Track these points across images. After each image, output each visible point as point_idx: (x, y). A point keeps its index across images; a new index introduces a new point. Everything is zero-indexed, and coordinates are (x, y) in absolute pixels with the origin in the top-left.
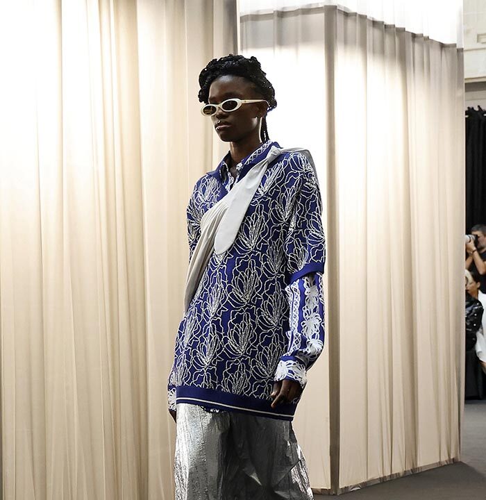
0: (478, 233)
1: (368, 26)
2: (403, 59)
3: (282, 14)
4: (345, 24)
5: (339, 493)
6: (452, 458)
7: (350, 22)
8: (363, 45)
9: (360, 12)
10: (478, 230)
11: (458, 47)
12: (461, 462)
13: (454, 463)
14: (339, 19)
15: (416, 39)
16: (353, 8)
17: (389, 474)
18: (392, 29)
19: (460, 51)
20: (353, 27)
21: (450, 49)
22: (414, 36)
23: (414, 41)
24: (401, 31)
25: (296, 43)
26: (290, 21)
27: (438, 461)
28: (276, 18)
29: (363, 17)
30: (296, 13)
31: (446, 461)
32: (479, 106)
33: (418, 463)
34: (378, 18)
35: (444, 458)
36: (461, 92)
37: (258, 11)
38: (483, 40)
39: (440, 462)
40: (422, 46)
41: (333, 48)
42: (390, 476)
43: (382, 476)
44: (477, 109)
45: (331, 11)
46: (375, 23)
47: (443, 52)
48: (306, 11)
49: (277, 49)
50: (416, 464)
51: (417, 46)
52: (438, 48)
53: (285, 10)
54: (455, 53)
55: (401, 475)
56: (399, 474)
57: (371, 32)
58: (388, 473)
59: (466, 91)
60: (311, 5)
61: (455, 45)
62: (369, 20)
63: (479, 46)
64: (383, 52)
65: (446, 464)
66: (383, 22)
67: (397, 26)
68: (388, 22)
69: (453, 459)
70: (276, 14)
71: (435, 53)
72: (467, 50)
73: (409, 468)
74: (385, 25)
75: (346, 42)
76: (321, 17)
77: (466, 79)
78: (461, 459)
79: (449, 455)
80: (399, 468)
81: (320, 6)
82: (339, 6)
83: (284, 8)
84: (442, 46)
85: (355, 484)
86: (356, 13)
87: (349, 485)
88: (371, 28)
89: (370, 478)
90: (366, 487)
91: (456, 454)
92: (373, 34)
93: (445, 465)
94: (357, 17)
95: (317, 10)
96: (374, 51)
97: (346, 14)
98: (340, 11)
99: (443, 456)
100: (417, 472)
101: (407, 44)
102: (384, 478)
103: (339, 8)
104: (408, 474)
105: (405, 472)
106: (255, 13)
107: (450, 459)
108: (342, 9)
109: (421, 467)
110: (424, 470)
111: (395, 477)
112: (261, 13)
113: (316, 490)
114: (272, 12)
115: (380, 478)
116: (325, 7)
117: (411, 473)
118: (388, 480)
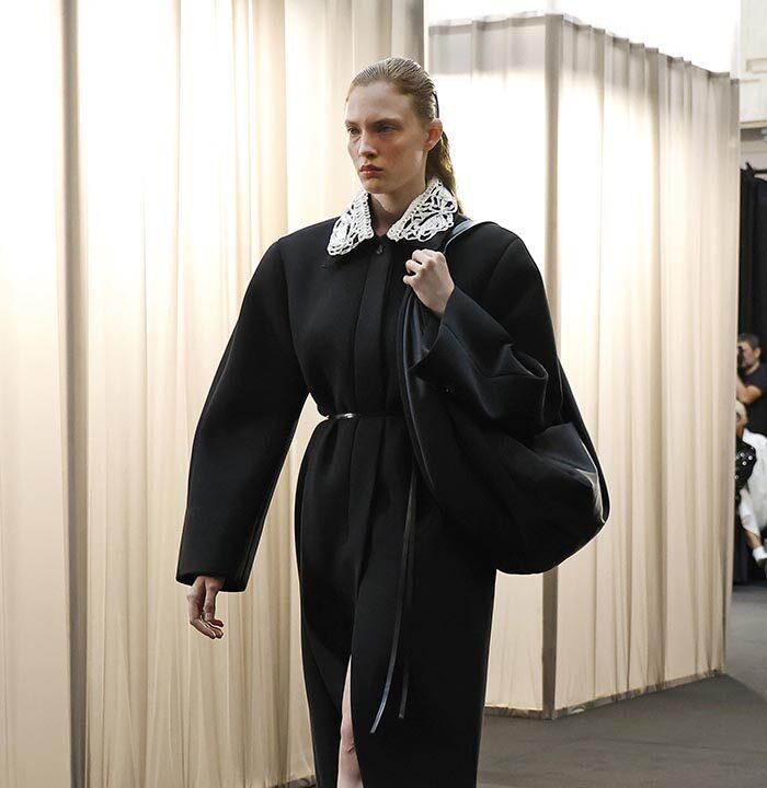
0: (745, 345)
1: (606, 45)
2: (654, 93)
3: (483, 26)
4: (575, 41)
5: (555, 716)
6: (713, 668)
7: (581, 39)
8: (599, 71)
9: (596, 25)
11: (732, 77)
12: (726, 676)
13: (716, 677)
14: (567, 34)
15: (673, 65)
16: (584, 20)
17: (625, 690)
18: (641, 50)
19: (735, 83)
20: (585, 45)
21: (721, 80)
22: (670, 60)
23: (670, 67)
24: (653, 53)
25: (503, 68)
26: (495, 36)
27: (693, 672)
28: (475, 31)
29: (599, 33)
30: (504, 24)
31: (705, 674)
33: (666, 675)
34: (621, 34)
35: (702, 669)
36: (735, 142)
37: (449, 21)
38: (755, 68)
39: (696, 675)
40: (681, 73)
41: (557, 75)
42: (628, 693)
43: (615, 693)
45: (555, 22)
46: (615, 40)
47: (711, 84)
48: (519, 22)
49: (476, 75)
50: (663, 677)
51: (675, 76)
52: (705, 77)
53: (488, 20)
54: (726, 86)
55: (642, 692)
56: (639, 690)
57: (611, 54)
58: (623, 690)
60: (526, 13)
61: (727, 75)
62: (609, 37)
63: (749, 76)
64: (626, 82)
65: (704, 676)
66: (628, 40)
67: (648, 45)
68: (635, 40)
69: (715, 671)
70: (475, 26)
71: (700, 85)
72: (746, 82)
73: (653, 682)
74: (631, 45)
75: (575, 68)
76: (539, 32)
77: (743, 123)
78: (724, 672)
79: (709, 666)
80: (639, 683)
81: (539, 15)
82: (567, 15)
83: (487, 17)
84: (710, 75)
85: (577, 704)
86: (590, 26)
87: (569, 706)
88: (611, 48)
89: (598, 695)
90: (592, 708)
91: (720, 663)
92: (613, 56)
93: (704, 680)
94: (592, 32)
95: (535, 20)
96: (614, 82)
97: (577, 28)
98: (568, 22)
99: (700, 666)
100: (664, 688)
101: (660, 71)
102: (618, 696)
103: (565, 18)
104: (650, 691)
105: (647, 688)
106: (444, 24)
107: (710, 671)
108: (572, 21)
109: (670, 682)
110: (673, 685)
111: (633, 696)
112: (454, 24)
113: (522, 711)
114: (470, 23)
115: (612, 697)
116: (547, 15)
117: (655, 689)
118: (623, 698)
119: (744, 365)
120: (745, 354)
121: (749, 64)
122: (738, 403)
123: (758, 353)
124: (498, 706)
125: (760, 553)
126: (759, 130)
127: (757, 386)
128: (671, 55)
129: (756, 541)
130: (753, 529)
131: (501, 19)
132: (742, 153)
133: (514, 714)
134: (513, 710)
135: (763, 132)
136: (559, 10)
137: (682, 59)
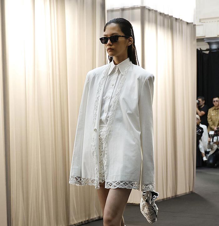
0: (200, 100)
1: (158, 15)
2: (172, 28)
3: (123, 10)
4: (149, 14)
7: (151, 13)
8: (156, 22)
9: (155, 9)
10: (200, 98)
13: (192, 193)
14: (147, 12)
15: (177, 20)
16: (152, 8)
18: (167, 16)
19: (195, 25)
20: (152, 15)
21: (191, 25)
22: (176, 19)
23: (176, 21)
24: (171, 17)
26: (126, 12)
27: (185, 192)
28: (121, 11)
29: (156, 11)
30: (129, 9)
31: (189, 192)
32: (200, 49)
34: (162, 12)
35: (188, 191)
36: (195, 42)
38: (202, 21)
39: (186, 193)
40: (179, 23)
41: (144, 23)
43: (163, 198)
44: (199, 49)
45: (143, 8)
46: (160, 13)
47: (188, 26)
48: (133, 8)
50: (177, 193)
51: (178, 24)
52: (186, 24)
54: (192, 26)
56: (170, 197)
58: (165, 197)
59: (197, 42)
60: (135, 6)
61: (192, 23)
62: (158, 13)
63: (200, 24)
64: (164, 25)
66: (164, 13)
67: (169, 15)
68: (166, 13)
71: (185, 26)
72: (197, 25)
73: (174, 195)
74: (165, 15)
75: (149, 21)
76: (139, 11)
77: (197, 37)
78: (194, 192)
79: (190, 190)
80: (170, 195)
81: (139, 6)
82: (146, 6)
83: (124, 7)
84: (188, 23)
86: (153, 10)
88: (159, 15)
91: (193, 189)
92: (159, 18)
93: (188, 194)
94: (154, 11)
95: (138, 8)
96: (160, 26)
97: (149, 10)
98: (147, 8)
99: (187, 189)
100: (177, 197)
101: (173, 22)
102: (164, 199)
103: (146, 7)
104: (173, 197)
105: (172, 197)
106: (112, 9)
107: (190, 192)
108: (148, 8)
109: (179, 195)
110: (179, 196)
111: (168, 199)
112: (114, 9)
113: (137, 204)
114: (119, 9)
115: (162, 199)
116: (141, 6)
117: (174, 197)
118: (165, 200)
119: (200, 105)
120: (200, 102)
121: (200, 20)
122: (197, 115)
123: (204, 102)
124: (130, 202)
125: (205, 159)
126: (203, 39)
127: (203, 111)
128: (176, 18)
129: (204, 155)
130: (203, 152)
131: (128, 8)
132: (197, 45)
133: (134, 205)
134: (134, 203)
135: (205, 39)
136: (144, 5)
137: (179, 19)
